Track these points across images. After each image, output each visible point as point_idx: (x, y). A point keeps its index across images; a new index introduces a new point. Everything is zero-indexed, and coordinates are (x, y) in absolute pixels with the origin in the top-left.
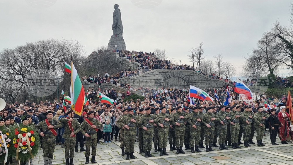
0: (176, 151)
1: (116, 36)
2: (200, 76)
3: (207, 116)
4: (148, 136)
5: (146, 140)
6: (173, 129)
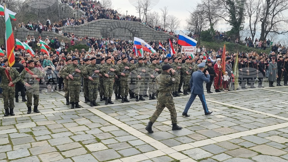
0: (121, 100)
2: (146, 28)
3: (152, 66)
4: (94, 86)
5: (91, 89)
6: (118, 79)
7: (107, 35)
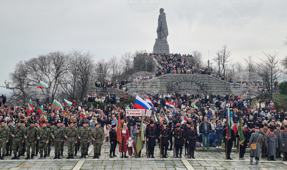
1: (160, 39)
7: (172, 89)
